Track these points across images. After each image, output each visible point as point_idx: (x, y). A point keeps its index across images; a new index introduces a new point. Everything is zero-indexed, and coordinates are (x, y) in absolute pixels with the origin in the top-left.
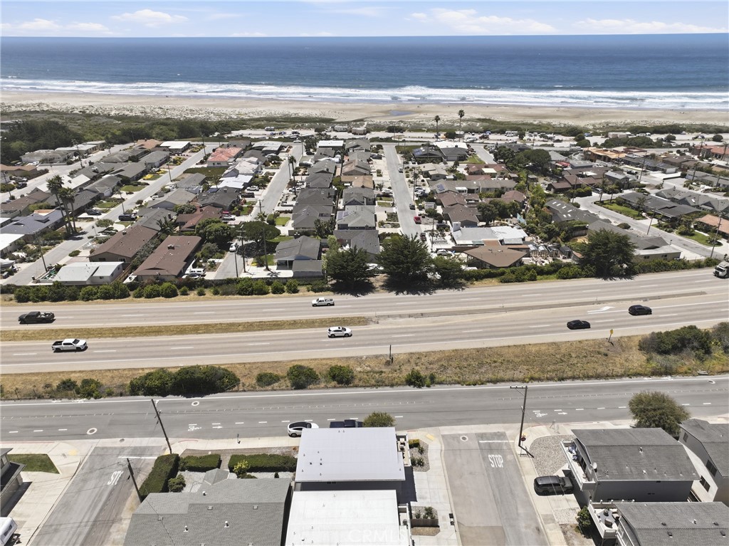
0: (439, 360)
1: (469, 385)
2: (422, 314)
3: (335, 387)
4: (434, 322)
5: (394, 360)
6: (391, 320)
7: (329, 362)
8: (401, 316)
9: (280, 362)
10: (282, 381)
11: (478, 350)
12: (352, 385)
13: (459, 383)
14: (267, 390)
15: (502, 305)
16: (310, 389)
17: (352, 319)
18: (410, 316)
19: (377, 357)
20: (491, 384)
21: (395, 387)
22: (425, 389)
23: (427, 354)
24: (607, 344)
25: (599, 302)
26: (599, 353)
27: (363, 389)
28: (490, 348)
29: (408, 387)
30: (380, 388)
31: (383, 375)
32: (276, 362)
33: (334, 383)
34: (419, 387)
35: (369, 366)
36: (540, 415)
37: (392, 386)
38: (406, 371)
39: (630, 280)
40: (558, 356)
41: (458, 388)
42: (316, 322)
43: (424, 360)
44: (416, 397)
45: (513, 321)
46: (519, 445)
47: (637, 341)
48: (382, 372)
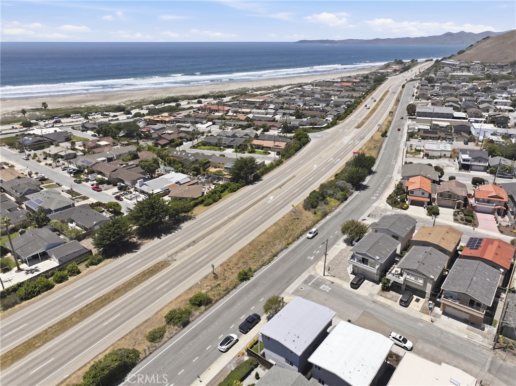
0: (239, 260)
1: (268, 263)
2: (194, 242)
3: (206, 310)
4: (207, 242)
5: (217, 274)
6: (180, 254)
7: (182, 298)
8: (183, 249)
9: (149, 319)
10: (167, 329)
11: (250, 244)
12: (213, 302)
13: (263, 266)
14: (165, 342)
15: (227, 217)
16: (193, 321)
17: (155, 266)
18: (188, 246)
19: (206, 277)
20: (275, 258)
21: (237, 288)
22: (252, 279)
23: (230, 260)
24: (293, 213)
25: (266, 196)
26: (295, 219)
27: (222, 300)
28: (254, 240)
29: (243, 283)
30: (231, 293)
31: (222, 286)
32: (146, 321)
33: (203, 307)
34: (248, 279)
35: (207, 286)
36: (312, 258)
37: (235, 287)
38: (234, 277)
39: (260, 182)
40: (283, 229)
41: (265, 269)
42: (133, 282)
43: (231, 265)
44: (254, 285)
45: (244, 222)
46: (324, 275)
47: (301, 207)
48: (219, 285)
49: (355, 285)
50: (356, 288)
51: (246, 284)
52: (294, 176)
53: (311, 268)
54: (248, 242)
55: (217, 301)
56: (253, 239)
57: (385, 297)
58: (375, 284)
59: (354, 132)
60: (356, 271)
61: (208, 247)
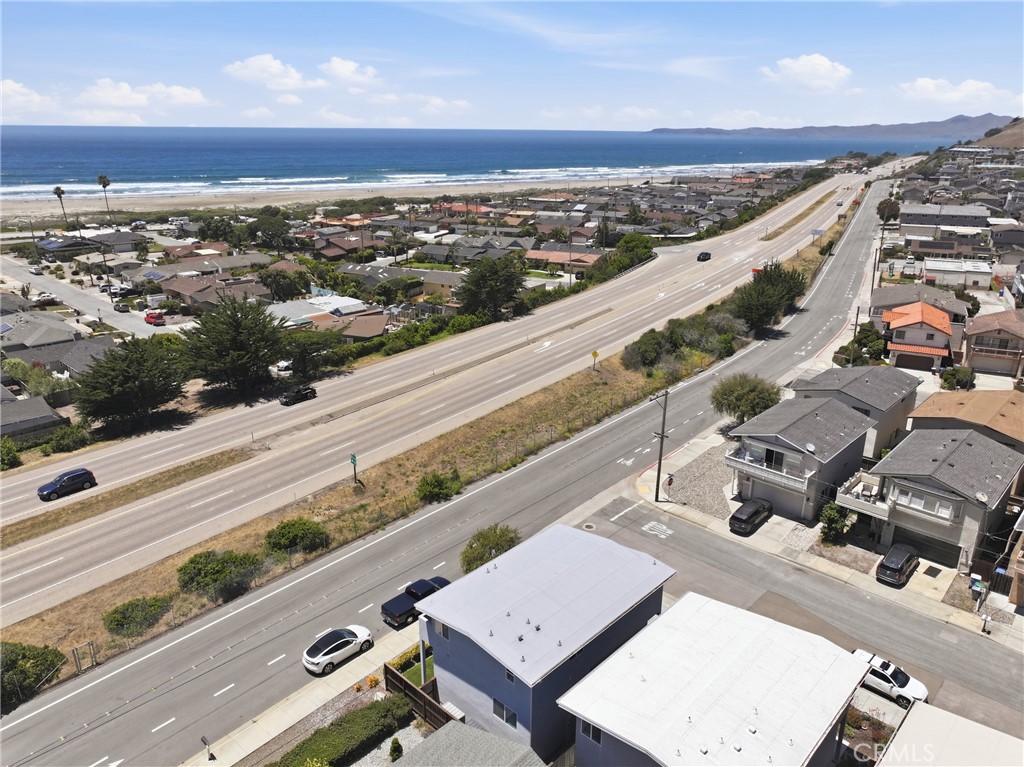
0: (433, 456)
1: (509, 468)
2: (331, 416)
3: (306, 562)
4: (362, 418)
5: (365, 482)
6: (285, 438)
7: (249, 531)
8: (297, 428)
9: (135, 574)
10: (176, 604)
11: (470, 426)
12: (334, 545)
13: (494, 472)
14: (159, 635)
15: (431, 373)
16: (260, 586)
17: (211, 459)
18: (313, 423)
19: (332, 488)
20: (532, 457)
21: (411, 516)
22: (456, 500)
23: (408, 455)
24: (595, 373)
25: (534, 341)
26: (596, 384)
27: (361, 541)
28: (481, 418)
29: (430, 507)
30: (388, 528)
31: (370, 509)
32: (124, 579)
33: (299, 557)
34: (447, 498)
35: (330, 508)
36: (629, 463)
37: (404, 515)
38: (409, 492)
39: (531, 317)
40: (563, 401)
41: (497, 479)
43: (409, 465)
44: (460, 513)
45: (468, 384)
46: (657, 500)
47: (617, 361)
48: (363, 507)
49: (744, 525)
50: (747, 534)
51: (436, 509)
52: (610, 310)
53: (623, 483)
54: (467, 421)
55: (346, 542)
56: (481, 416)
57: (833, 559)
58: (801, 526)
59: (757, 246)
60: (748, 493)
61: (360, 427)
